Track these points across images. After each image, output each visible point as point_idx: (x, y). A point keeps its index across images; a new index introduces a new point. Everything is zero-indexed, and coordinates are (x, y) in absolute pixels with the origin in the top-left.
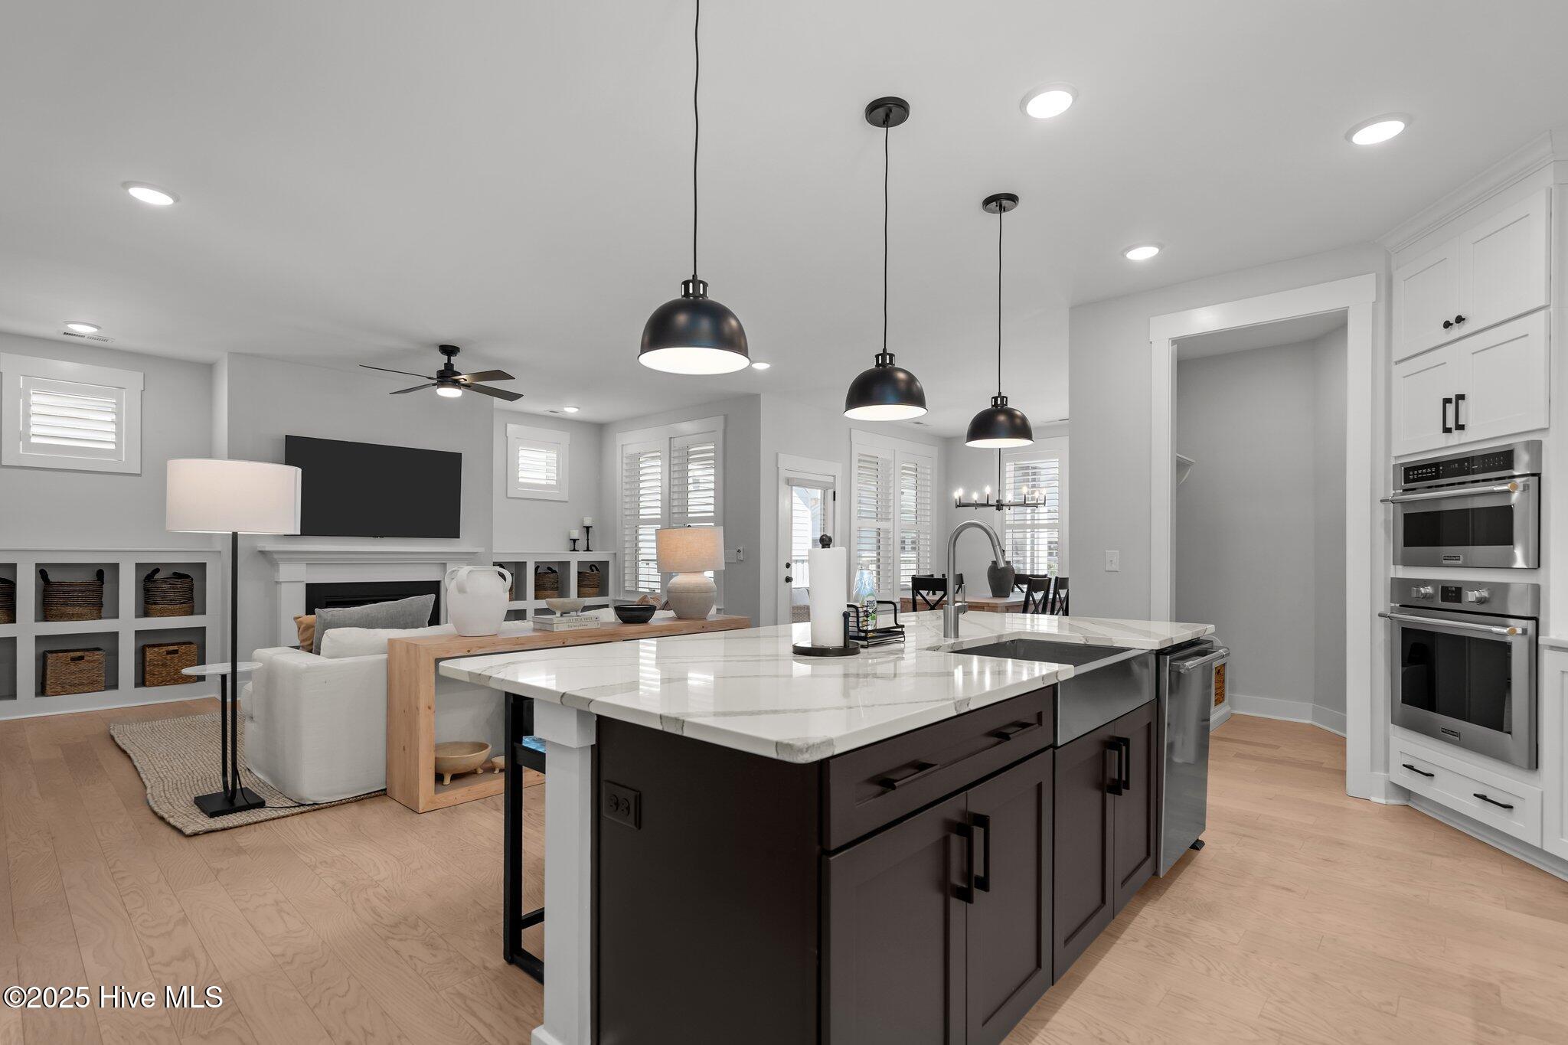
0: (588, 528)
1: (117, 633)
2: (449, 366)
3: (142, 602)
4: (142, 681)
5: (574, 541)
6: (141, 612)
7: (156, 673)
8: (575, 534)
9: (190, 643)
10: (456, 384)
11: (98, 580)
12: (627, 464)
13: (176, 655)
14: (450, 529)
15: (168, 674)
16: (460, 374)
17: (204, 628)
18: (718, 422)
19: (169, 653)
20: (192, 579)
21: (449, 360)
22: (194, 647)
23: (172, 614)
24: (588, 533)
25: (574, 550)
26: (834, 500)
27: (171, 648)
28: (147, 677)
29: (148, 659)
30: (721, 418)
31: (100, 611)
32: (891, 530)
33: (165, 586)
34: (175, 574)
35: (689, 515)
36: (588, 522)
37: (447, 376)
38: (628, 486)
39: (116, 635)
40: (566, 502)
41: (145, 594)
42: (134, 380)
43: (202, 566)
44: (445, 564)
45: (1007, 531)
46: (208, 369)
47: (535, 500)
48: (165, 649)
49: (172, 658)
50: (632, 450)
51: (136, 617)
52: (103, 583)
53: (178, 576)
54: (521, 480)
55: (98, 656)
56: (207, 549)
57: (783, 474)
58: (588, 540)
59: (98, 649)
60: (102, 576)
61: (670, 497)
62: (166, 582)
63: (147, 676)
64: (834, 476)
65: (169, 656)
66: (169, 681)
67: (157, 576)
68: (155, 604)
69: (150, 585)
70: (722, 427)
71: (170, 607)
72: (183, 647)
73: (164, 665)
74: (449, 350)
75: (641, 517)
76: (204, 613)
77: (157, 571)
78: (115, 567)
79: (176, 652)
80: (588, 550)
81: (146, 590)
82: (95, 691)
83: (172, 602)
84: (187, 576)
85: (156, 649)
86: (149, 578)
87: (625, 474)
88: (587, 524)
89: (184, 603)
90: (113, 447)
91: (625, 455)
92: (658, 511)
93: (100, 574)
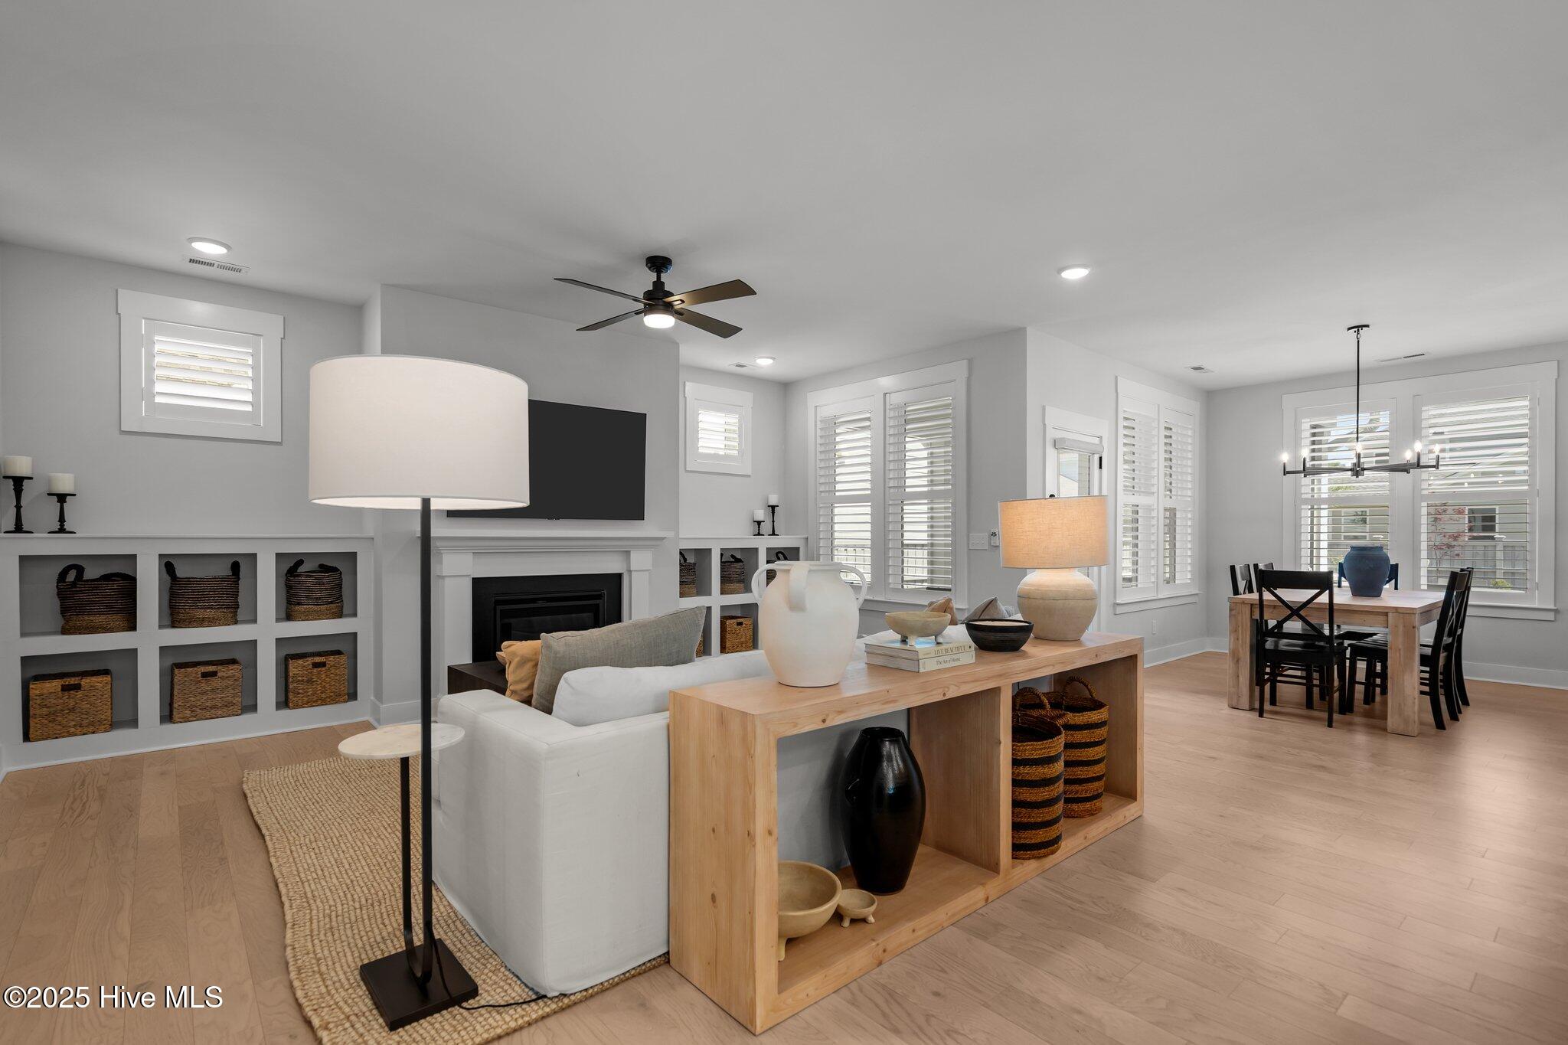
0: (773, 507)
1: (256, 641)
2: (658, 284)
3: (284, 601)
4: (284, 702)
5: (759, 523)
6: (284, 615)
7: (301, 691)
8: (760, 515)
9: (339, 653)
10: (668, 308)
11: (233, 575)
12: (821, 429)
13: (324, 669)
14: (634, 510)
15: (315, 693)
16: (672, 295)
17: (355, 634)
18: (958, 370)
19: (316, 665)
20: (341, 573)
21: (659, 277)
22: (343, 659)
23: (318, 616)
24: (773, 513)
25: (759, 534)
26: (1101, 467)
27: (318, 659)
28: (291, 697)
29: (291, 674)
30: (965, 362)
31: (235, 614)
32: (1155, 507)
33: (310, 582)
34: (321, 566)
35: (907, 490)
36: (773, 501)
37: (657, 299)
38: (823, 457)
39: (253, 644)
40: (749, 476)
41: (288, 592)
42: (271, 324)
43: (352, 557)
44: (628, 553)
45: (1303, 507)
46: (356, 310)
47: (717, 474)
48: (311, 660)
49: (319, 673)
50: (826, 412)
51: (278, 620)
52: (239, 579)
53: (324, 569)
54: (701, 450)
55: (232, 670)
56: (358, 535)
57: (1051, 434)
58: (773, 522)
59: (234, 662)
60: (238, 568)
61: (885, 467)
62: (311, 576)
63: (291, 695)
64: (1101, 438)
65: (315, 670)
66: (316, 701)
67: (301, 569)
68: (299, 604)
69: (293, 581)
70: (965, 374)
71: (316, 608)
72: (332, 658)
73: (310, 681)
74: (658, 263)
75: (837, 494)
76: (355, 615)
77: (300, 563)
78: (253, 557)
79: (323, 664)
80: (773, 534)
81: (289, 587)
82: (229, 716)
83: (318, 602)
84: (335, 569)
85: (300, 662)
86: (292, 572)
87: (819, 441)
88: (773, 502)
89: (331, 603)
90: (249, 408)
91: (818, 418)
92: (868, 485)
93: (235, 567)
